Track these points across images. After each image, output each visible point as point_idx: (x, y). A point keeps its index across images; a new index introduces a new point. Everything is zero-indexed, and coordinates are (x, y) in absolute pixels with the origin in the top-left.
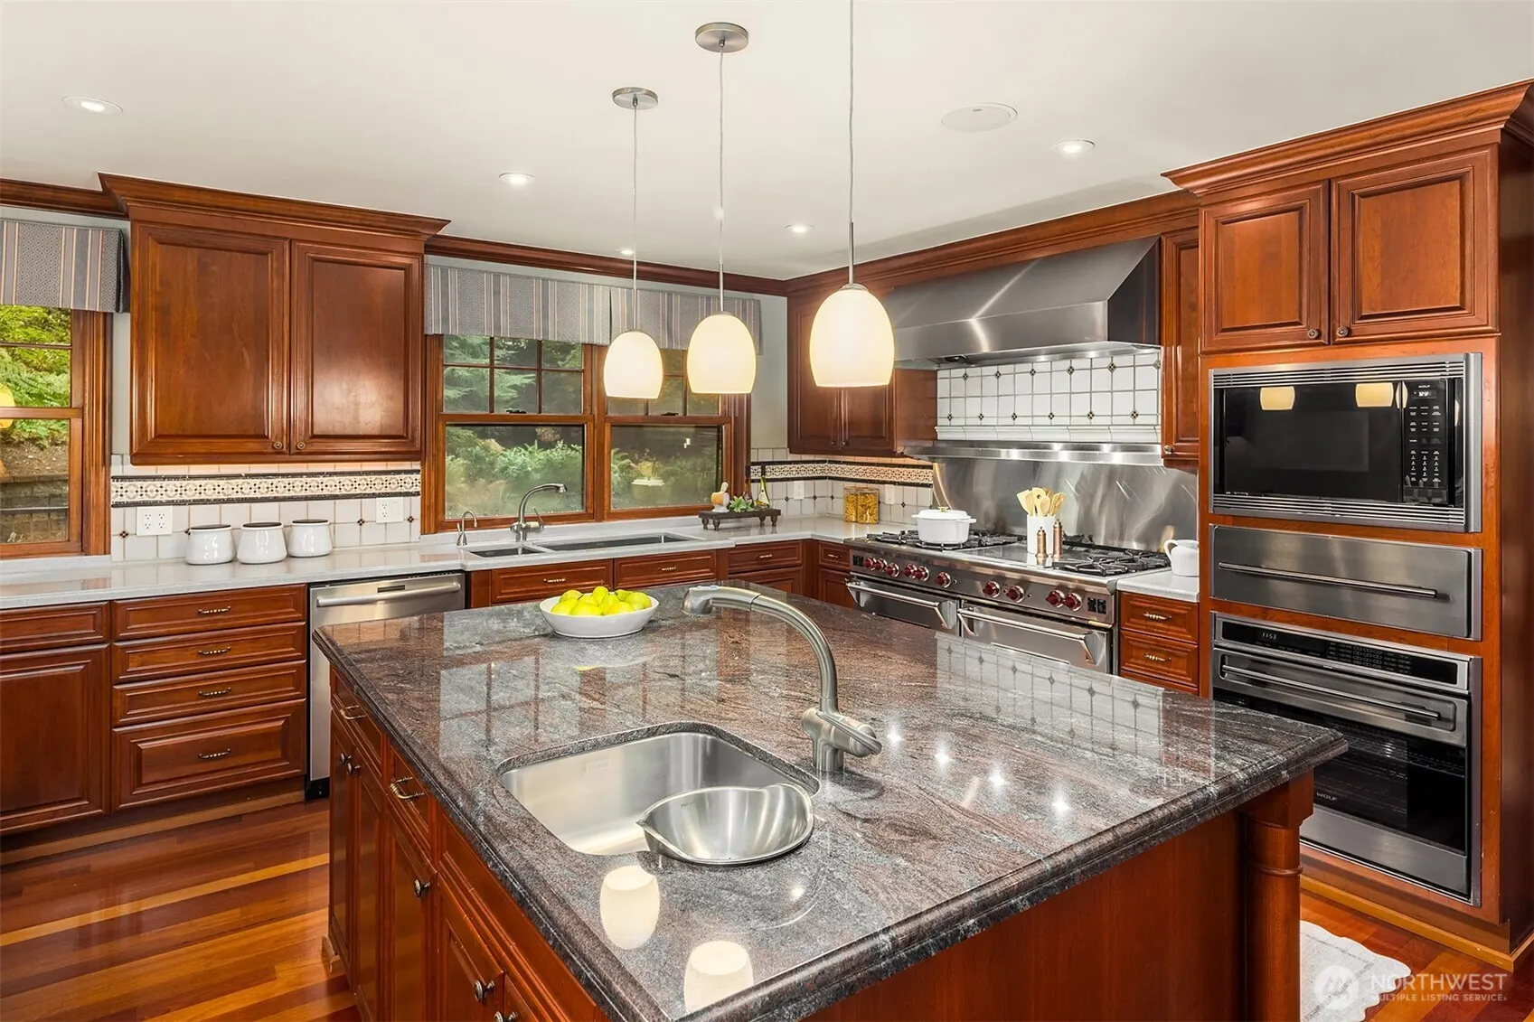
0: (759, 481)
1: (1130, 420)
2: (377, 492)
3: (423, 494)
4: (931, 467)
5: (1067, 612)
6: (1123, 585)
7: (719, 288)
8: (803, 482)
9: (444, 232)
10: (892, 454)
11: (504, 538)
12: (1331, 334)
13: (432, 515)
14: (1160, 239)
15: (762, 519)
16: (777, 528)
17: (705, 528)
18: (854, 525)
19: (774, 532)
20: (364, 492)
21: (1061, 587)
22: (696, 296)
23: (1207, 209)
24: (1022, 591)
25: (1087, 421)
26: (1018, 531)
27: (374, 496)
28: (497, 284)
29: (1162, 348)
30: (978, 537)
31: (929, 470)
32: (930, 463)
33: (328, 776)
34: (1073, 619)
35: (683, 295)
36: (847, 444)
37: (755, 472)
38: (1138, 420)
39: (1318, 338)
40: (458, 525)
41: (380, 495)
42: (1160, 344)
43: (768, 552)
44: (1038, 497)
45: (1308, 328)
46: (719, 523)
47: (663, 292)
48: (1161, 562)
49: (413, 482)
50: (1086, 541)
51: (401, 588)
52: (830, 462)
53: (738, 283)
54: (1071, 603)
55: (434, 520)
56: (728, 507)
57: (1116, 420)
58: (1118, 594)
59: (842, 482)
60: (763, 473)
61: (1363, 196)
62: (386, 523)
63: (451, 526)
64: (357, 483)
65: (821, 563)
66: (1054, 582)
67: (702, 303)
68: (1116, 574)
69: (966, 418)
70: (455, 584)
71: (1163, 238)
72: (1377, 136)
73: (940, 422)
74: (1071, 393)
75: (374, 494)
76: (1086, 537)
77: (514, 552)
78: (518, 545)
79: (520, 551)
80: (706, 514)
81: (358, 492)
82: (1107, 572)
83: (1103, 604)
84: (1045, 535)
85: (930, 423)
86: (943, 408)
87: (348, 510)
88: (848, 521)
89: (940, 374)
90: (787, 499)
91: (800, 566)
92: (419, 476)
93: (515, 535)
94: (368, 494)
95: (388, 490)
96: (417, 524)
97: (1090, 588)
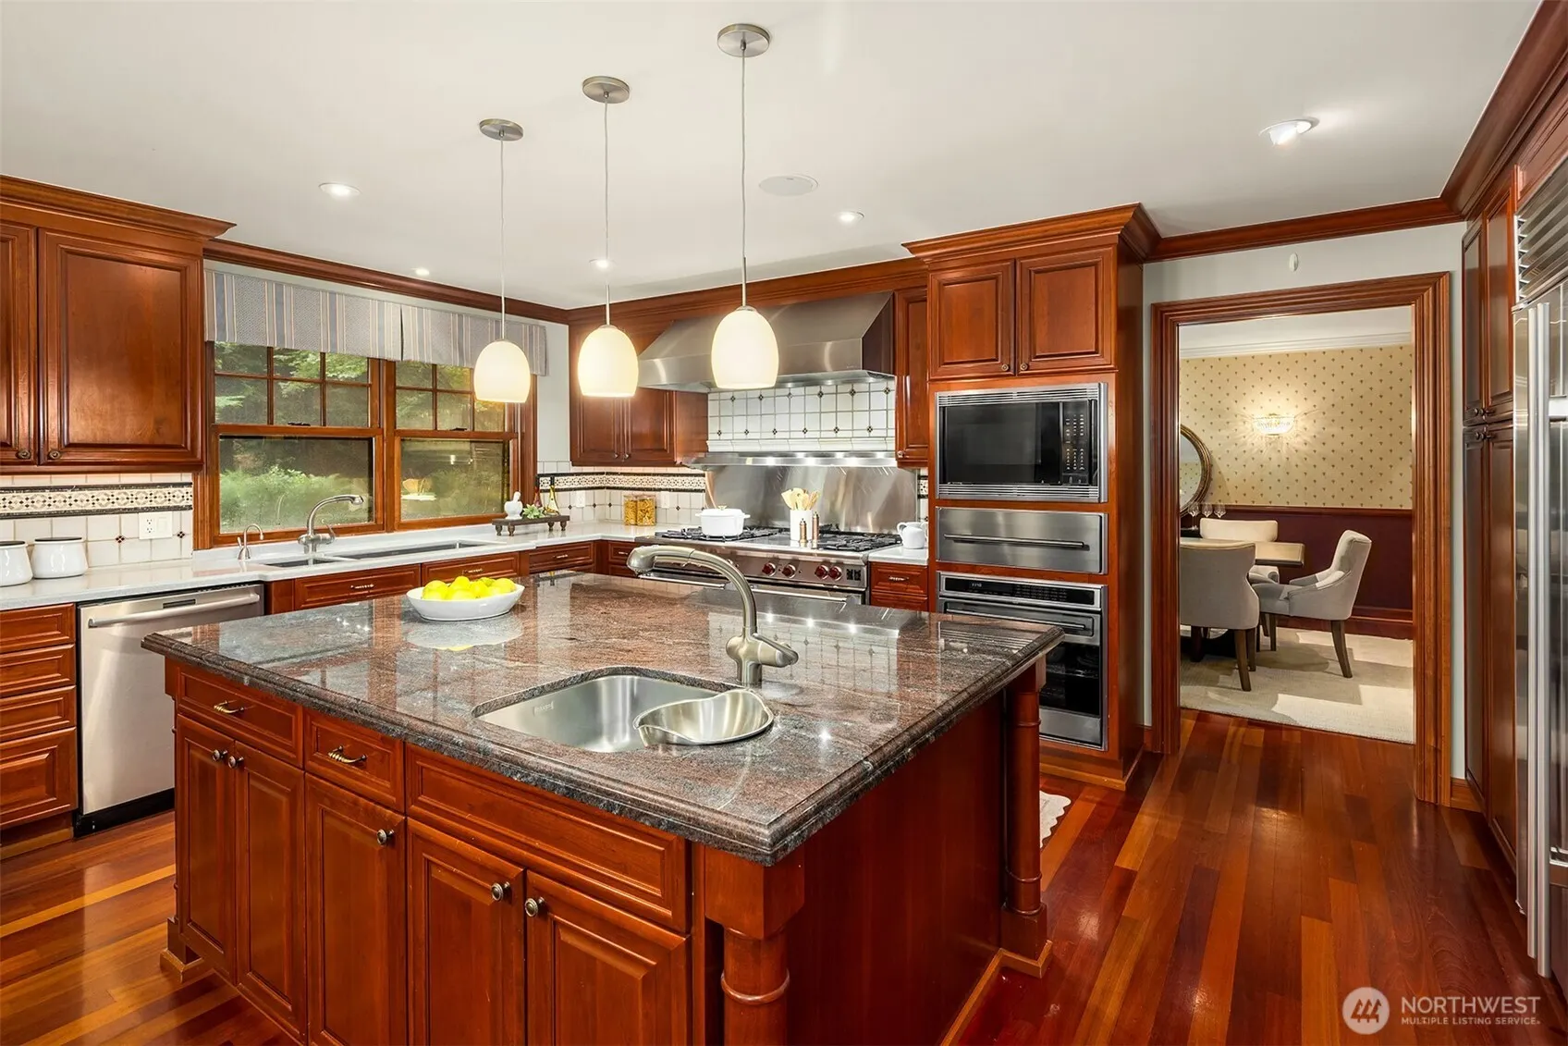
0: (548, 491)
1: (867, 434)
2: (140, 506)
3: (196, 507)
4: (704, 475)
5: (831, 581)
6: (874, 558)
7: (501, 312)
8: (584, 491)
9: (226, 236)
10: (673, 464)
11: (292, 550)
12: (1016, 369)
13: (207, 529)
14: (894, 294)
15: (551, 525)
16: (567, 532)
17: (499, 534)
18: (632, 527)
19: (564, 536)
20: (124, 507)
21: (826, 563)
22: (485, 319)
23: (933, 274)
24: (794, 568)
25: (833, 434)
26: (779, 524)
27: (136, 510)
28: (280, 295)
29: (896, 377)
30: (749, 532)
31: (700, 478)
32: (702, 472)
33: (174, 786)
34: (835, 587)
35: (473, 317)
36: (630, 456)
37: (545, 483)
38: (873, 434)
39: (1008, 371)
40: (239, 539)
41: (143, 510)
42: (894, 373)
43: (565, 552)
44: (798, 495)
45: (1002, 363)
46: (514, 529)
47: (454, 313)
48: (893, 540)
49: (184, 496)
50: (834, 529)
51: (192, 602)
52: (607, 474)
53: (519, 308)
54: (834, 574)
55: (208, 534)
56: (521, 515)
57: (856, 434)
58: (869, 564)
59: (619, 491)
60: (552, 483)
61: (1037, 272)
62: (151, 540)
63: (230, 540)
64: (115, 497)
65: (610, 560)
66: (820, 559)
67: (490, 326)
68: (866, 550)
69: (733, 433)
70: (252, 595)
71: (896, 294)
72: (1046, 231)
73: (710, 437)
74: (821, 413)
75: (136, 509)
76: (834, 526)
77: (305, 563)
78: (311, 555)
79: (311, 562)
80: (499, 521)
81: (116, 506)
82: (861, 548)
83: (858, 573)
84: (805, 525)
85: (702, 437)
86: (713, 427)
87: (103, 527)
88: (627, 524)
89: (710, 397)
90: (570, 507)
91: (591, 564)
92: (190, 490)
93: (303, 546)
94: (129, 509)
95: (154, 505)
96: (189, 540)
97: (847, 562)
